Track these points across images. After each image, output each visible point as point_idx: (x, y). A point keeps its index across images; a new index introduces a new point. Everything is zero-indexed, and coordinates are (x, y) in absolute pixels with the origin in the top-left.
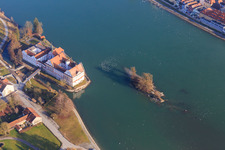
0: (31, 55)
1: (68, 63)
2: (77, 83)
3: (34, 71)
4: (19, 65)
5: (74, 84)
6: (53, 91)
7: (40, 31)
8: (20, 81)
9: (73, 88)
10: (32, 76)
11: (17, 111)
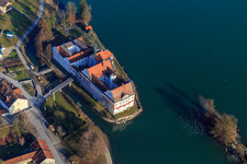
0: (64, 54)
1: (113, 77)
2: (122, 109)
3: (64, 80)
4: (46, 67)
5: (116, 112)
6: (83, 116)
7: (87, 17)
8: (40, 92)
9: (113, 117)
10: (59, 88)
11: (22, 142)
